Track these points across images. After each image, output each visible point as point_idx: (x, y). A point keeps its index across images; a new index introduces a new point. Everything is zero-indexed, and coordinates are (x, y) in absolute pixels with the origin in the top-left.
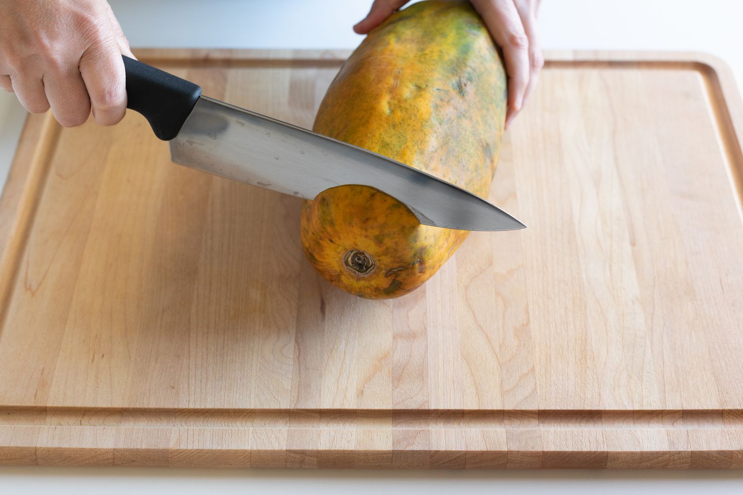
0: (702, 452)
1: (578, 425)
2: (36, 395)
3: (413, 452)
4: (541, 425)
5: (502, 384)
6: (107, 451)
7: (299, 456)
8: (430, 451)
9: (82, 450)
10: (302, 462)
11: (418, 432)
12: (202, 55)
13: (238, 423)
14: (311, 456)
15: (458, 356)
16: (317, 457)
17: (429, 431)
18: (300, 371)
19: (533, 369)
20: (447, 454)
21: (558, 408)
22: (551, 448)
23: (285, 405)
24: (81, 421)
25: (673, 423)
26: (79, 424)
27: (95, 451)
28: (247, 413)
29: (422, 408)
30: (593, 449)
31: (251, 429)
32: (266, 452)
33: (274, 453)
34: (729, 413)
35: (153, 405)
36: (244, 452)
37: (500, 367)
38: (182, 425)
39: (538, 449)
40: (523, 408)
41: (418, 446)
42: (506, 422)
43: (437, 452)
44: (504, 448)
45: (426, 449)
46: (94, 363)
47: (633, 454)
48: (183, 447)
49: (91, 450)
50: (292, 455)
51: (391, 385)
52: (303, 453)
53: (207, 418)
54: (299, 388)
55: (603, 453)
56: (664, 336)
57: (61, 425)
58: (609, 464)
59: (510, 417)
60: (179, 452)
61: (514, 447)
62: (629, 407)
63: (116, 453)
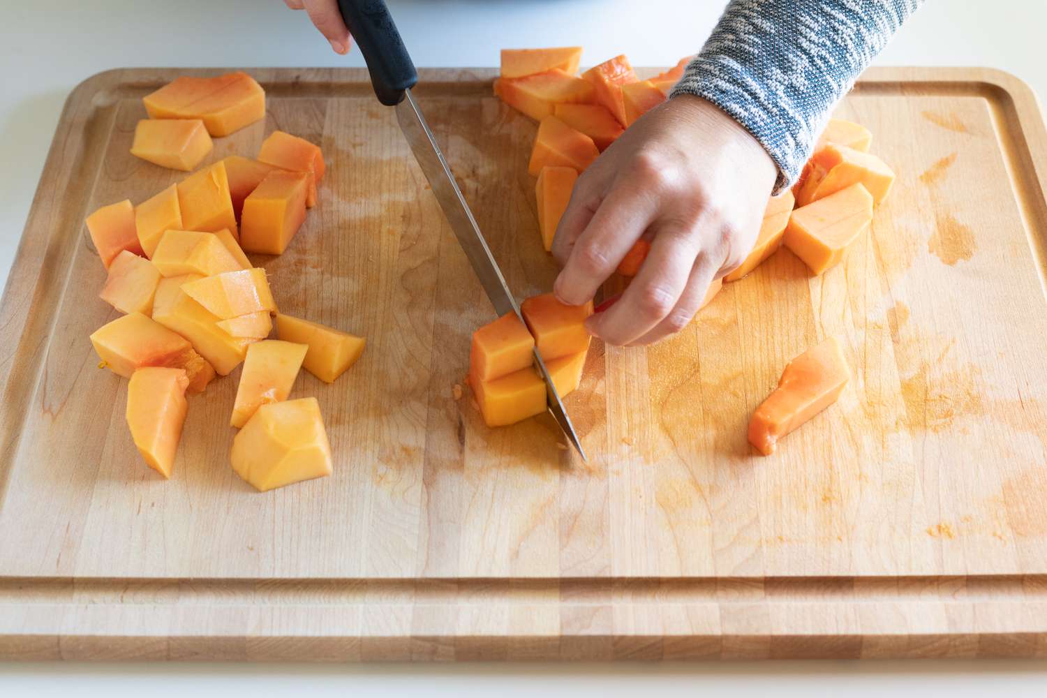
0: (994, 636)
1: (820, 597)
2: (58, 561)
3: (590, 639)
4: (769, 598)
5: (713, 540)
6: (159, 641)
7: (428, 645)
8: (613, 637)
9: (125, 638)
10: (434, 652)
11: (596, 610)
12: (290, 78)
13: (343, 599)
14: (445, 644)
15: (651, 502)
16: (454, 645)
17: (611, 607)
18: (429, 524)
19: (757, 519)
20: (638, 640)
21: (792, 574)
22: (783, 630)
23: (409, 573)
24: (122, 597)
25: (954, 594)
26: (120, 601)
27: (142, 639)
28: (356, 584)
29: (602, 575)
30: (842, 631)
31: (361, 606)
32: (382, 639)
33: (394, 640)
34: (1031, 579)
35: (222, 574)
36: (351, 640)
37: (711, 515)
38: (264, 602)
39: (765, 631)
40: (743, 574)
41: (596, 628)
42: (720, 593)
43: (622, 638)
44: (717, 631)
45: (607, 632)
46: (141, 513)
47: (897, 638)
48: (266, 633)
49: (136, 638)
50: (419, 643)
51: (558, 543)
52: (435, 640)
53: (300, 591)
54: (428, 548)
55: (855, 637)
56: (940, 470)
57: (94, 603)
58: (864, 653)
59: (725, 586)
60: (261, 641)
61: (731, 629)
62: (892, 572)
63: (171, 642)
